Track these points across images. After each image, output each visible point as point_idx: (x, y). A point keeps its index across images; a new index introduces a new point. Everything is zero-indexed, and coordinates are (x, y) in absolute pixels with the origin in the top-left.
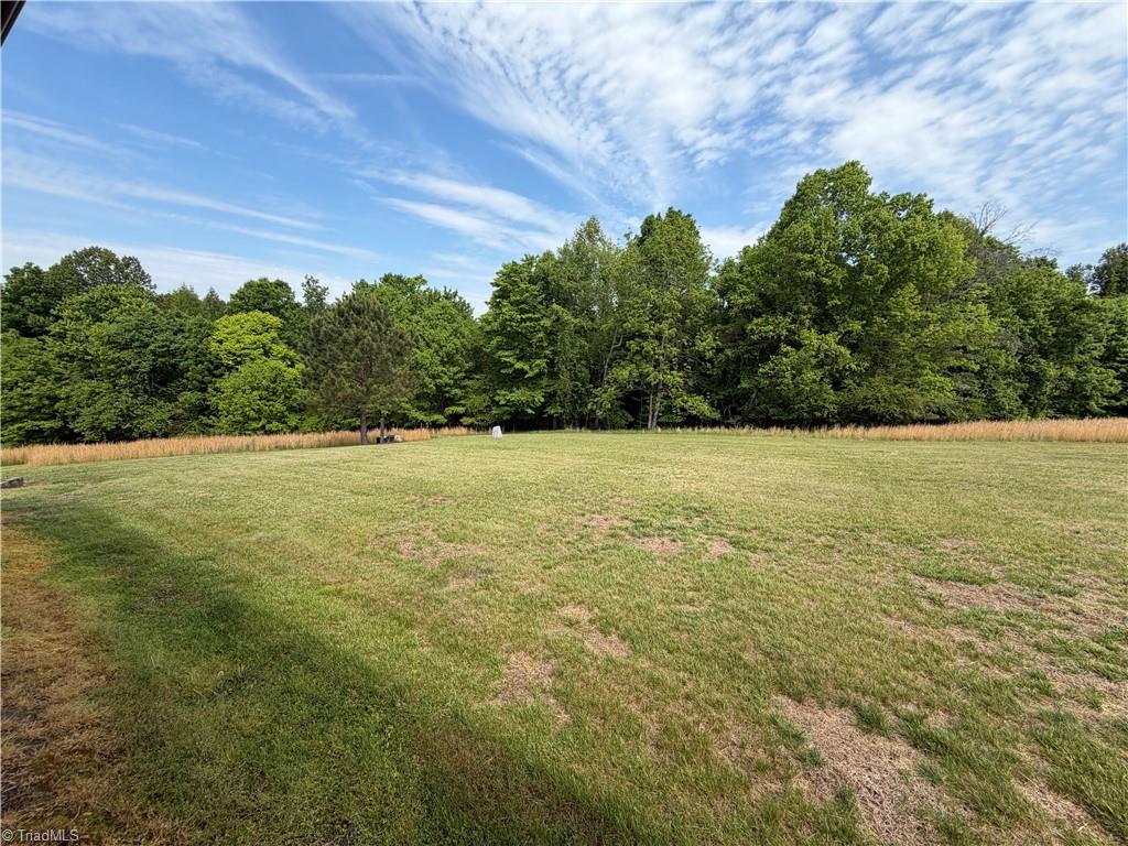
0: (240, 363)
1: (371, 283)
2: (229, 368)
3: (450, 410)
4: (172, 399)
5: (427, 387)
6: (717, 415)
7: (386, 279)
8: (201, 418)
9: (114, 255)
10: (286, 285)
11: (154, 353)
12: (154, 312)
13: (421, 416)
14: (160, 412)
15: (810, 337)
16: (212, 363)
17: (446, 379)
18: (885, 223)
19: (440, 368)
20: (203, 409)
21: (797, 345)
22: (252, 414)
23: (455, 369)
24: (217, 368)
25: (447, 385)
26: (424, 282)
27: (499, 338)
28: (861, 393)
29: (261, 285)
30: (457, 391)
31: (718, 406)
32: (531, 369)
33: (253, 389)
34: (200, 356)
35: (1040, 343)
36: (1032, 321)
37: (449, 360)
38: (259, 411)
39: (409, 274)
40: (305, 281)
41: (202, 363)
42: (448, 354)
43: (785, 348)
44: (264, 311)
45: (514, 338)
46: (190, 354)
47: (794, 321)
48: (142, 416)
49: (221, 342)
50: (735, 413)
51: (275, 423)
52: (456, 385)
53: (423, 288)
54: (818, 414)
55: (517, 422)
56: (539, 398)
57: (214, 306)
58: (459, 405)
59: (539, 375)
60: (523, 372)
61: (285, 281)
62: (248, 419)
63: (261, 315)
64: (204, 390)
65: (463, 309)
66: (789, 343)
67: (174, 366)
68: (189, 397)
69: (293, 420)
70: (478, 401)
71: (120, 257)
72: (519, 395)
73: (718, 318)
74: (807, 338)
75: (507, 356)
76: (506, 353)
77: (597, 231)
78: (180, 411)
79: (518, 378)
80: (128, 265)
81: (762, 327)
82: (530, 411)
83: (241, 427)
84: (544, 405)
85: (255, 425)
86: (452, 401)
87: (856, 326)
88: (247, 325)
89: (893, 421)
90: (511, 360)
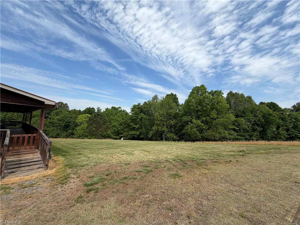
0: (81, 124)
1: (109, 108)
2: (79, 125)
3: (120, 136)
4: (67, 131)
5: (115, 130)
6: (178, 139)
7: (112, 107)
8: (71, 135)
9: (63, 103)
10: (94, 108)
11: (65, 122)
12: (68, 114)
13: (114, 137)
14: (65, 134)
15: (194, 121)
16: (76, 124)
17: (120, 129)
18: (207, 97)
19: (119, 126)
20: (73, 134)
21: (192, 123)
22: (81, 135)
23: (122, 126)
24: (77, 125)
25: (120, 130)
26: (121, 108)
27: (130, 120)
28: (206, 134)
29: (89, 109)
30: (122, 131)
31: (179, 137)
32: (137, 127)
33: (83, 130)
34: (74, 123)
35: (261, 123)
36: (257, 118)
37: (121, 125)
38: (83, 135)
39: (117, 107)
40: (97, 108)
41: (74, 124)
42: (121, 123)
43: (189, 123)
44: (88, 114)
45: (133, 120)
46: (72, 122)
47: (191, 117)
48: (61, 135)
49: (78, 120)
50: (183, 138)
51: (85, 137)
52: (122, 130)
53: (121, 109)
54: (196, 138)
55: (133, 138)
56: (138, 133)
57: (79, 113)
58: (122, 135)
59: (138, 128)
60: (135, 127)
61: (94, 107)
62: (80, 136)
63: (87, 114)
64: (73, 130)
65: (127, 114)
66: (190, 122)
67: (69, 125)
68: (70, 131)
69: (89, 137)
70: (125, 134)
71: (64, 103)
72: (133, 132)
73: (176, 116)
74: (193, 121)
75: (131, 124)
76: (131, 123)
77: (157, 97)
78: (68, 134)
79: (134, 129)
80: (65, 105)
81: (185, 118)
82: (136, 136)
83: (79, 137)
84: (139, 135)
85: (81, 137)
86: (121, 134)
87: (204, 119)
88: (84, 117)
89: (212, 141)
90: (132, 125)
